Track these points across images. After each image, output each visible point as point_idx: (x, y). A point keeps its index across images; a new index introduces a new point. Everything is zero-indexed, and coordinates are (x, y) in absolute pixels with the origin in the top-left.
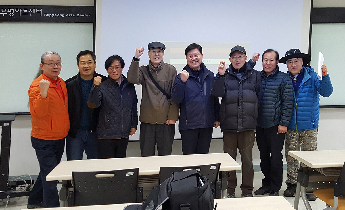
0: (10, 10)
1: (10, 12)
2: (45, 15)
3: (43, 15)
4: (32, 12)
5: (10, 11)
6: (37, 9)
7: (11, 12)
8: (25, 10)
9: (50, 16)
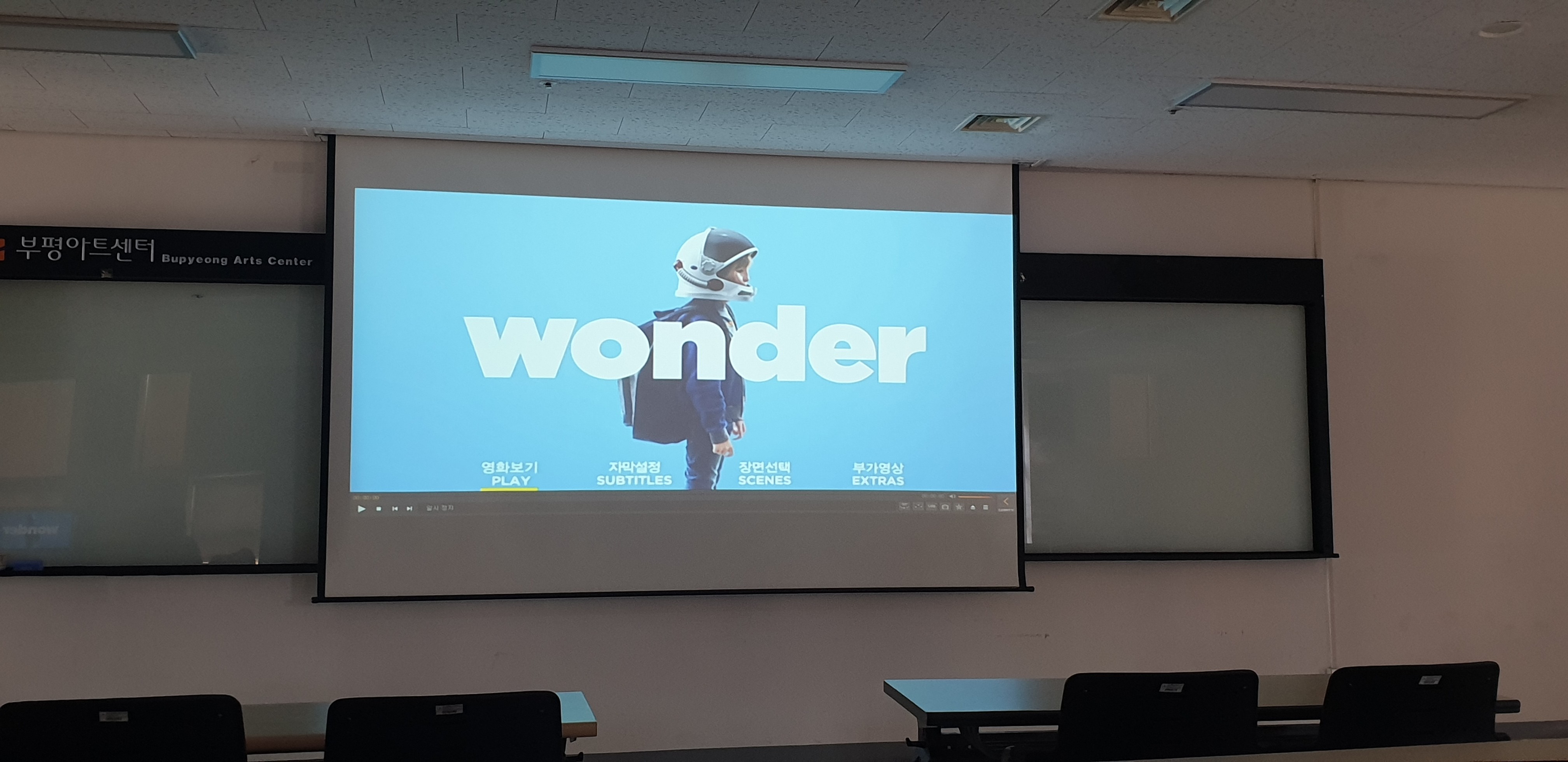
0: (48, 241)
1: (51, 246)
2: (165, 258)
3: (158, 256)
4: (124, 250)
5: (48, 243)
6: (137, 241)
7: (51, 249)
8: (98, 241)
9: (180, 263)
